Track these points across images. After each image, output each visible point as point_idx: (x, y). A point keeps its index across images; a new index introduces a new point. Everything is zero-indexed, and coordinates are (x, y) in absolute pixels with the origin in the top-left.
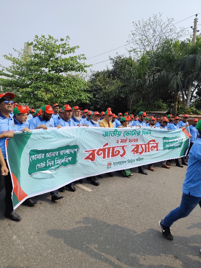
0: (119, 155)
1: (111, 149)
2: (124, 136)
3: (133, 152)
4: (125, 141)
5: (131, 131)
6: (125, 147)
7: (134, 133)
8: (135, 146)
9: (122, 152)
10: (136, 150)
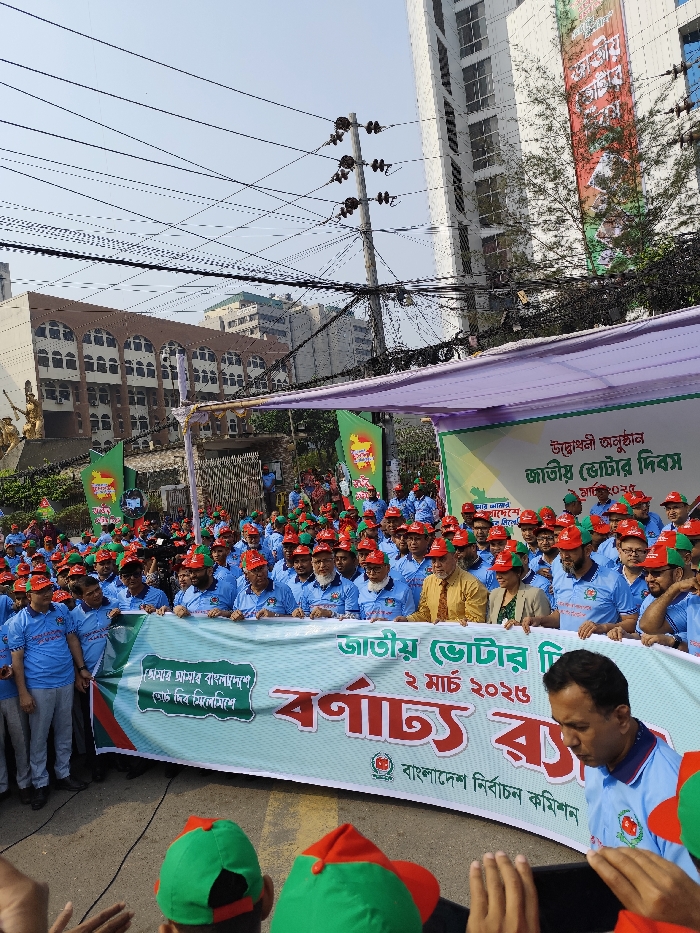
0: (429, 739)
1: (386, 706)
2: (441, 663)
3: (506, 748)
4: (450, 684)
5: (470, 646)
6: (453, 713)
7: (491, 654)
8: (517, 723)
9: (442, 732)
10: (522, 740)
